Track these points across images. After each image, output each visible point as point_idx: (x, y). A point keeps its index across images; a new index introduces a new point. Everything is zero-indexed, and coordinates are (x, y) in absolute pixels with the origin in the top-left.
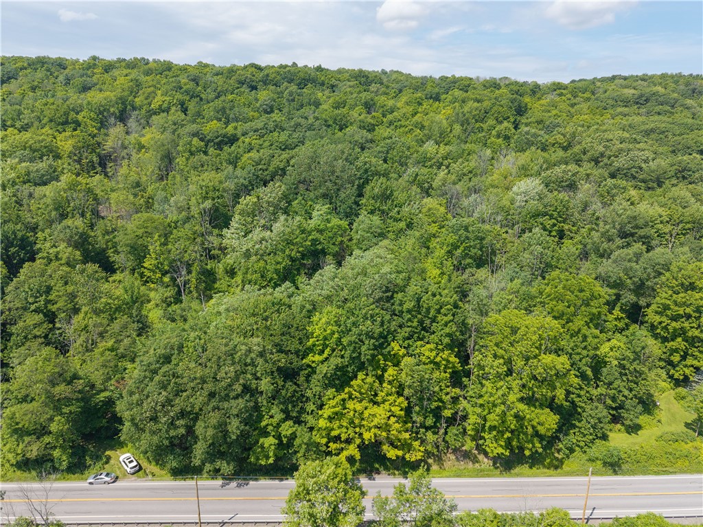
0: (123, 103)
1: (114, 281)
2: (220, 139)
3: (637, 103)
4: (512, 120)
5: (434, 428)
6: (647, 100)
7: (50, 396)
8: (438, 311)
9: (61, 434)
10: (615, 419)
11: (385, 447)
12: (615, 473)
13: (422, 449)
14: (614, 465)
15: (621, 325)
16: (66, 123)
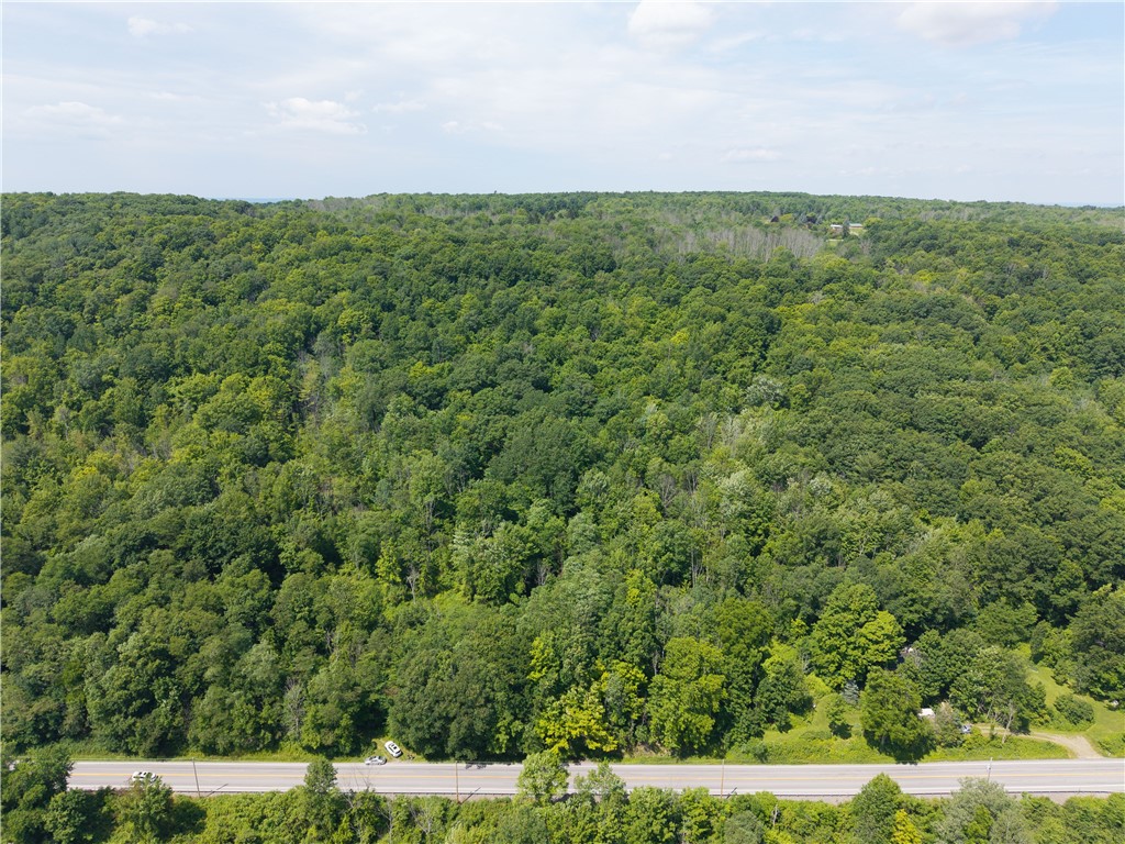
0: (307, 322)
1: (344, 574)
2: (429, 393)
3: (916, 314)
4: (760, 343)
5: (625, 727)
6: (928, 312)
7: (341, 700)
8: (631, 634)
9: (345, 728)
10: (770, 721)
11: (588, 741)
12: (763, 763)
13: (616, 742)
14: (763, 757)
15: (802, 631)
16: (256, 363)
